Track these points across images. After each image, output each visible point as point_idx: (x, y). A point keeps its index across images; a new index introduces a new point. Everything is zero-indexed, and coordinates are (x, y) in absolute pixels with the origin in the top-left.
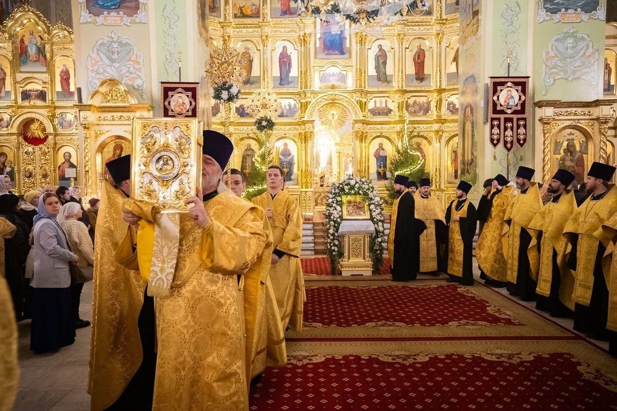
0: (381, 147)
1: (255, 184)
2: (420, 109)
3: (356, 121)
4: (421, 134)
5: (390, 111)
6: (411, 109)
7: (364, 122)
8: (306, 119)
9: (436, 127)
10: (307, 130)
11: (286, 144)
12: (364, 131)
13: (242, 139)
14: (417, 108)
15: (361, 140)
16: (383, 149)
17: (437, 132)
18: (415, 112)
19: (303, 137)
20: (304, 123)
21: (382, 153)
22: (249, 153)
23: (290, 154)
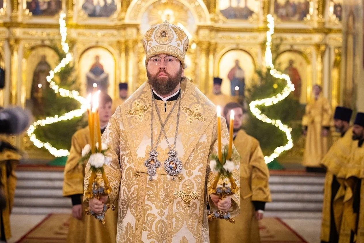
0: (237, 66)
1: (49, 115)
2: (295, 13)
3: (200, 28)
4: (296, 47)
5: (250, 13)
6: (283, 11)
7: (212, 29)
8: (127, 21)
9: (317, 38)
10: (128, 38)
11: (97, 57)
12: (213, 41)
13: (33, 48)
14: (291, 10)
15: (208, 53)
16: (240, 68)
17: (318, 46)
18: (287, 15)
19: (123, 47)
20: (124, 27)
21: (238, 74)
22: (44, 68)
23: (102, 71)
